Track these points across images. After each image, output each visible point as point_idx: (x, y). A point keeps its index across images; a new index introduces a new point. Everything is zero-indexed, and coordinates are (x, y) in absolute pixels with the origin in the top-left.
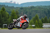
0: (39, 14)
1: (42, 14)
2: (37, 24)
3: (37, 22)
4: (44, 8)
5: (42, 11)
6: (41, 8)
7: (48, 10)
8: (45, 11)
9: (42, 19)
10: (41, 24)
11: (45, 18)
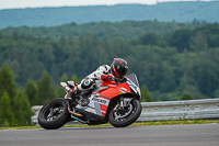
0: (16, 62)
1: (29, 65)
2: (9, 110)
3: (8, 97)
4: (37, 37)
5: (28, 51)
6: (22, 37)
7: (55, 46)
8: (41, 51)
9: (31, 86)
10: (25, 108)
11: (40, 80)
